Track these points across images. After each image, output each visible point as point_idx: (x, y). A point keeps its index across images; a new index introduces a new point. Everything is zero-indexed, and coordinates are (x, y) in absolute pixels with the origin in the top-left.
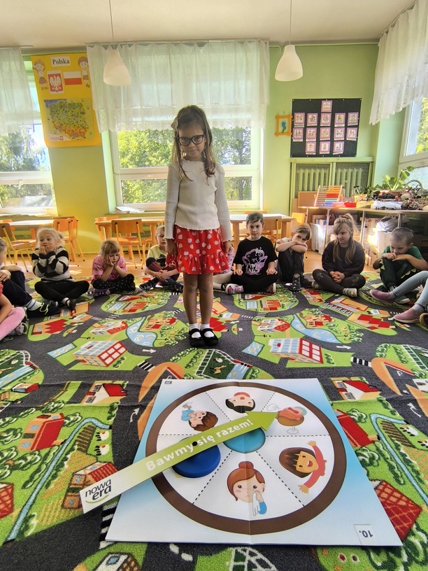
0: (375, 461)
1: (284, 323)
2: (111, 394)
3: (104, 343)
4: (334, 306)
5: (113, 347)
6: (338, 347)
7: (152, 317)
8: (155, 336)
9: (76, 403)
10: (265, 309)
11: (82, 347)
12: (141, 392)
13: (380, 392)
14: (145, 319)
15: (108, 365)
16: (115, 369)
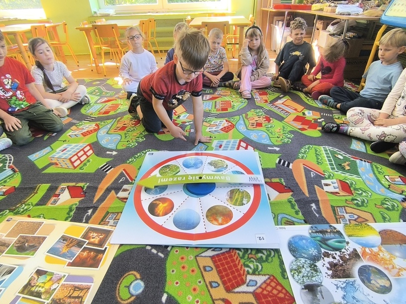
0: (270, 258)
1: (230, 124)
2: (73, 196)
3: (76, 146)
4: (277, 107)
5: (83, 150)
6: (269, 148)
7: (121, 119)
8: (119, 138)
9: (42, 205)
10: (218, 110)
11: (58, 150)
12: (97, 194)
13: (291, 193)
14: (115, 122)
15: (75, 168)
16: (81, 171)
